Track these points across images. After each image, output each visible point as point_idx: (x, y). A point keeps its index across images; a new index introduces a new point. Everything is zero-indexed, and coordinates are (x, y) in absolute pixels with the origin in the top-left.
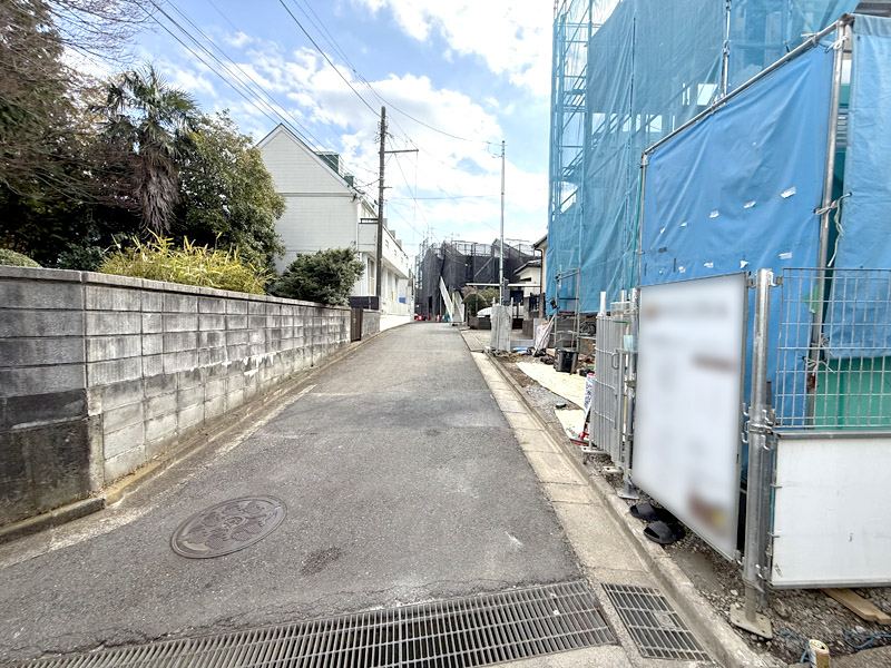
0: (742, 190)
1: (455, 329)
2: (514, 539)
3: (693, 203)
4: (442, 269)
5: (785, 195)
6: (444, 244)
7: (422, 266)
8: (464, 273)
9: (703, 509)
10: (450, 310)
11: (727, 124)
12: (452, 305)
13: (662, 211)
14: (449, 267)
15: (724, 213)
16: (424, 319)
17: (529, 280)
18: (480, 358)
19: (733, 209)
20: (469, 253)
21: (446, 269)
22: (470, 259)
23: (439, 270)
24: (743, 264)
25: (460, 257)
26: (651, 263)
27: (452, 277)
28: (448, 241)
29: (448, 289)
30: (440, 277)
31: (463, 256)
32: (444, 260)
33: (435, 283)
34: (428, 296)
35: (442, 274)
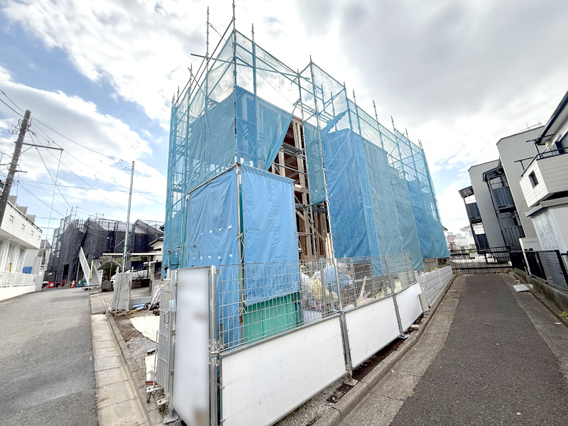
0: (218, 222)
1: (87, 293)
3: (204, 225)
4: (83, 241)
5: (229, 227)
6: (88, 221)
7: (61, 238)
8: (105, 244)
10: (87, 276)
11: (213, 190)
12: (90, 271)
13: (195, 226)
14: (90, 240)
15: (213, 231)
16: (56, 286)
17: (159, 250)
18: (99, 319)
19: (216, 230)
20: (112, 229)
21: (86, 241)
22: (112, 234)
23: (80, 241)
24: (220, 258)
25: (103, 232)
26: (191, 253)
27: (93, 247)
28: (93, 219)
29: (87, 257)
30: (80, 248)
31: (106, 231)
32: (86, 234)
33: (74, 253)
34: (64, 264)
35: (82, 245)
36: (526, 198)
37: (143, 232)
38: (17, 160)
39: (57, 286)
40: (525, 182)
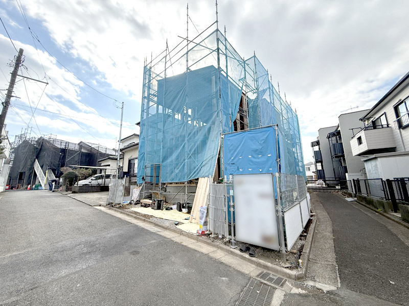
0: (257, 152)
2: (223, 278)
3: (243, 152)
4: (38, 154)
5: (269, 155)
8: (57, 159)
9: (267, 239)
11: (251, 135)
13: (232, 152)
14: (44, 154)
15: (253, 156)
17: (109, 165)
18: (104, 209)
19: (255, 156)
20: (63, 147)
21: (41, 155)
22: (64, 151)
23: (35, 155)
25: (56, 148)
26: (228, 167)
27: (47, 160)
29: (42, 167)
30: (35, 159)
31: (58, 148)
32: (41, 149)
33: (29, 163)
34: (20, 171)
35: (37, 157)
36: (353, 151)
37: (86, 152)
38: (13, 88)
39: (12, 188)
40: (354, 142)
